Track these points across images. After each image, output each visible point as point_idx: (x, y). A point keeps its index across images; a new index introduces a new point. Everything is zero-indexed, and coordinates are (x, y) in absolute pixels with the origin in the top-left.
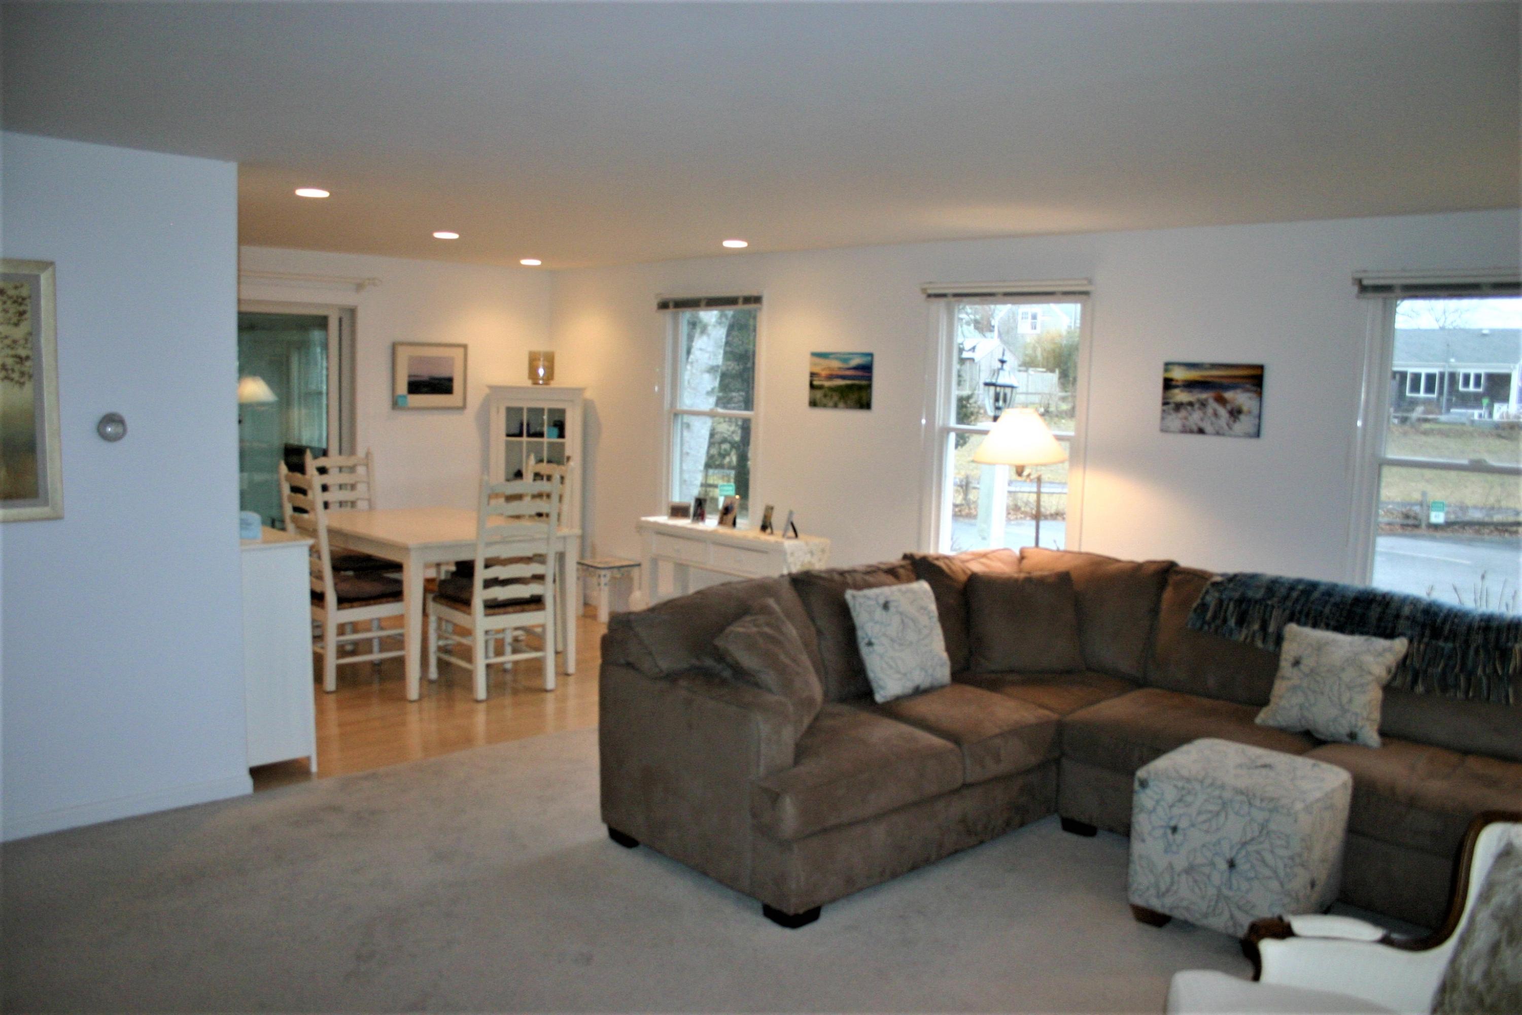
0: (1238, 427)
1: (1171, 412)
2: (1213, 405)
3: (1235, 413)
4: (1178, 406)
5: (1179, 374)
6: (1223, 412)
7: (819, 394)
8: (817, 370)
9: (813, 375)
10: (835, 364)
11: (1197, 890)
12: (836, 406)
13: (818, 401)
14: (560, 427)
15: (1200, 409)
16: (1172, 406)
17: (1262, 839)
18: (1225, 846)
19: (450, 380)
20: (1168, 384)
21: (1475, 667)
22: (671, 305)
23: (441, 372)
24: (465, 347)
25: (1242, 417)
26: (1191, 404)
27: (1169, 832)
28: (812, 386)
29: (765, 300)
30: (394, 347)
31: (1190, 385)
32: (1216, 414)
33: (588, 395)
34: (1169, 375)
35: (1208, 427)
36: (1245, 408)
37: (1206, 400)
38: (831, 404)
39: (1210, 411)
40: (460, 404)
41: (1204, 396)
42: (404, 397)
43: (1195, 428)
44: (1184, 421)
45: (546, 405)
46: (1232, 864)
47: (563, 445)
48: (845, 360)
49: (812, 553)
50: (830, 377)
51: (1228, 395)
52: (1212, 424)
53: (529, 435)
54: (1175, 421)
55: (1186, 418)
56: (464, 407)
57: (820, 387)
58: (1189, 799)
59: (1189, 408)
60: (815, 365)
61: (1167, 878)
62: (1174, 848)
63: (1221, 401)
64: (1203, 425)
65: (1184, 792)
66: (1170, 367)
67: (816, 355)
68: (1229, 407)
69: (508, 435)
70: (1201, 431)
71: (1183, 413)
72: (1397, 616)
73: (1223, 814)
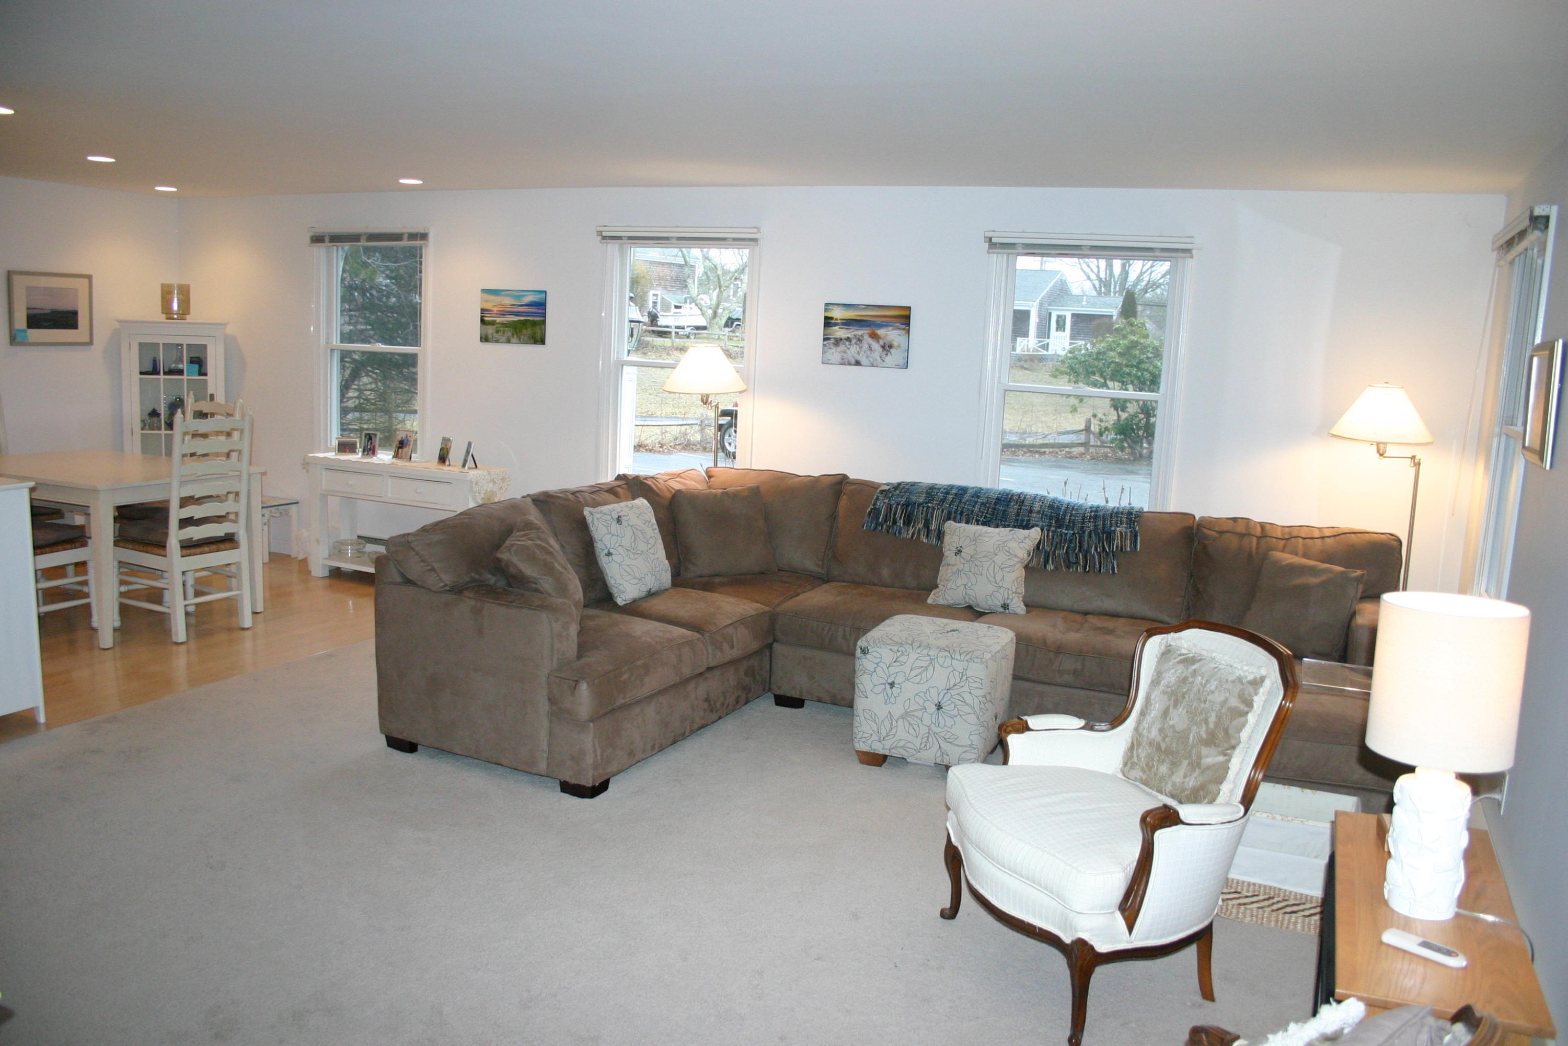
0: (889, 359)
1: (832, 346)
2: (868, 340)
3: (887, 348)
4: (838, 342)
5: (838, 314)
6: (876, 346)
7: (490, 330)
8: (488, 306)
9: (483, 310)
10: (508, 301)
11: (911, 731)
12: (508, 341)
13: (490, 337)
14: (199, 362)
15: (856, 343)
16: (832, 341)
17: (962, 684)
18: (933, 692)
19: (75, 313)
20: (828, 322)
21: (1089, 547)
22: (327, 239)
23: (63, 305)
24: (89, 277)
25: (893, 351)
26: (848, 339)
27: (888, 687)
28: (482, 321)
29: (431, 237)
30: (10, 275)
31: (848, 323)
32: (870, 348)
33: (229, 330)
34: (829, 315)
35: (863, 360)
36: (895, 344)
37: (862, 336)
38: (504, 339)
39: (865, 346)
40: (87, 340)
41: (860, 333)
42: (24, 331)
43: (853, 361)
44: (843, 354)
45: (185, 341)
46: (939, 707)
47: (206, 381)
48: (518, 297)
49: (494, 482)
50: (503, 313)
51: (881, 332)
52: (867, 357)
53: (165, 373)
54: (835, 354)
55: (845, 352)
56: (91, 343)
57: (492, 323)
58: (903, 659)
59: (847, 343)
60: (487, 301)
61: (887, 724)
62: (893, 700)
63: (874, 336)
64: (858, 358)
65: (899, 654)
66: (830, 307)
67: (485, 291)
68: (882, 343)
69: (141, 373)
70: (858, 363)
71: (842, 347)
72: (1031, 511)
73: (931, 668)
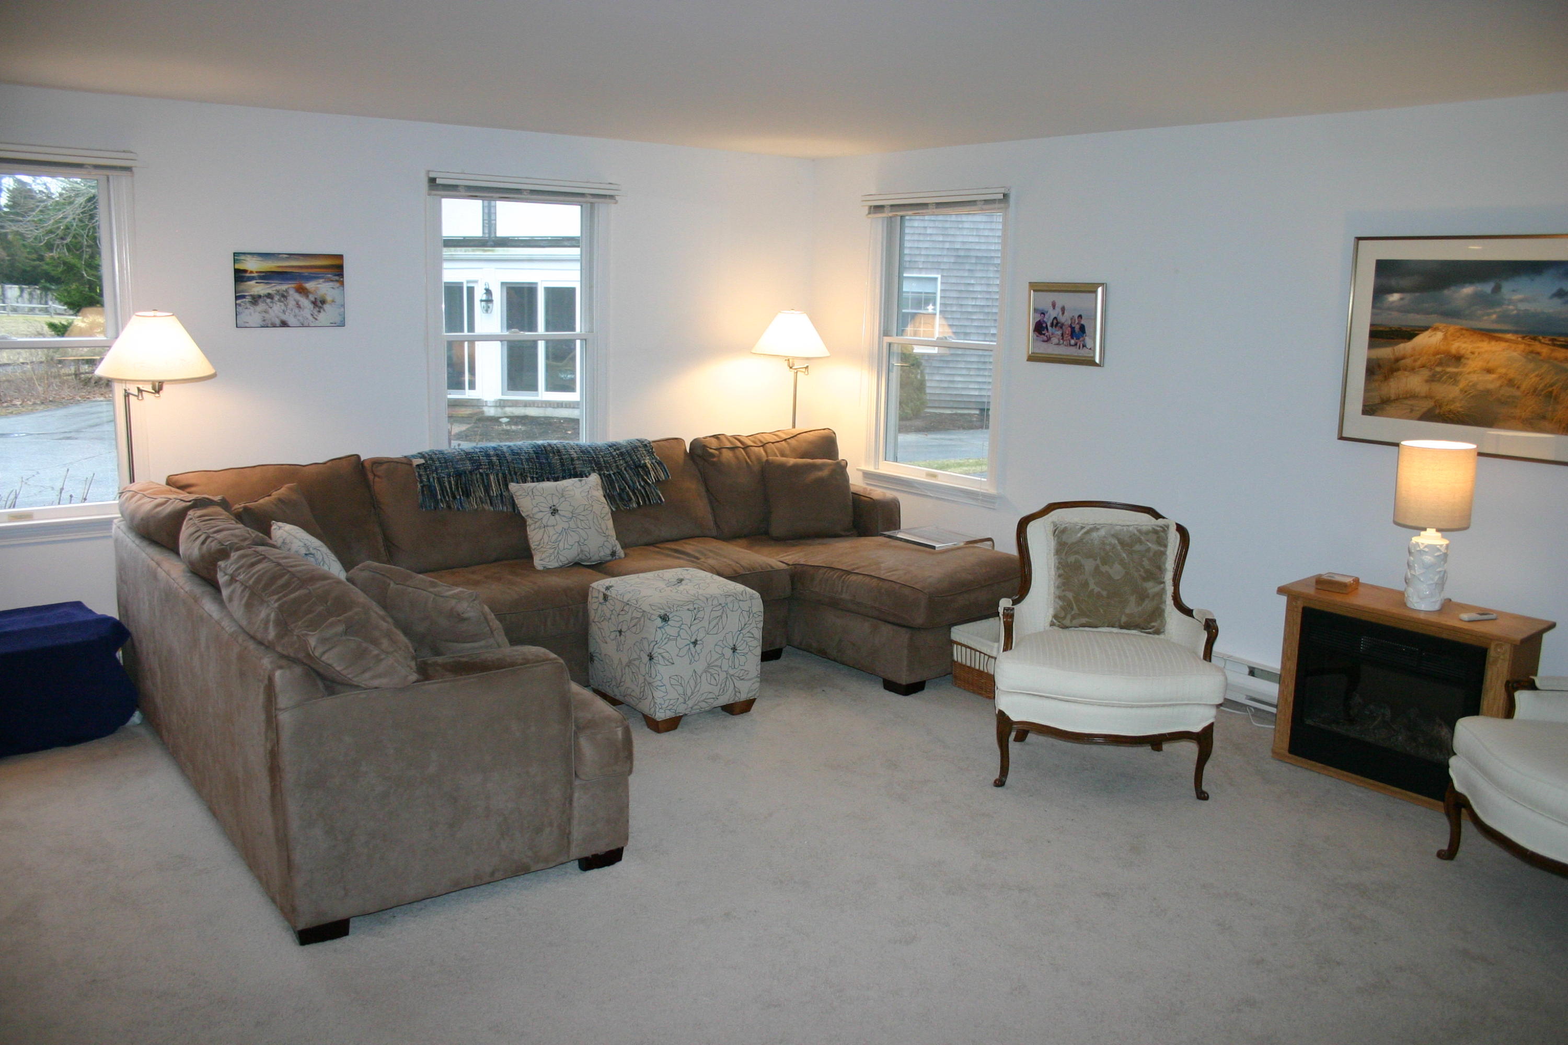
0: (322, 317)
1: (248, 305)
2: (294, 296)
3: (319, 304)
4: (256, 300)
5: (252, 265)
6: (305, 302)
11: (713, 682)
15: (280, 301)
16: (248, 299)
17: (750, 622)
18: (729, 637)
20: (240, 276)
25: (326, 307)
26: (269, 296)
27: (692, 646)
31: (267, 276)
32: (298, 306)
34: (240, 266)
35: (291, 320)
36: (329, 299)
37: (286, 291)
39: (291, 303)
41: (284, 287)
43: (278, 322)
44: (264, 314)
46: (734, 649)
51: (310, 285)
52: (295, 316)
54: (253, 315)
55: (266, 312)
58: (700, 615)
59: (268, 300)
62: (697, 658)
63: (302, 291)
64: (284, 317)
65: (695, 611)
66: (242, 257)
68: (312, 298)
70: (284, 324)
71: (261, 306)
73: (724, 615)
